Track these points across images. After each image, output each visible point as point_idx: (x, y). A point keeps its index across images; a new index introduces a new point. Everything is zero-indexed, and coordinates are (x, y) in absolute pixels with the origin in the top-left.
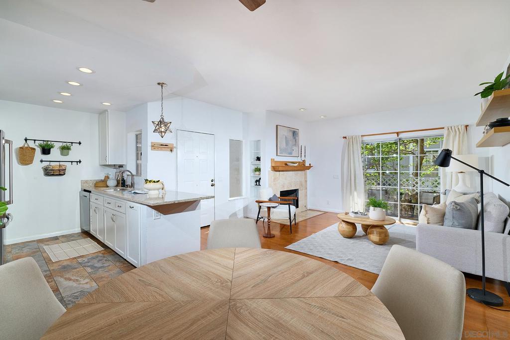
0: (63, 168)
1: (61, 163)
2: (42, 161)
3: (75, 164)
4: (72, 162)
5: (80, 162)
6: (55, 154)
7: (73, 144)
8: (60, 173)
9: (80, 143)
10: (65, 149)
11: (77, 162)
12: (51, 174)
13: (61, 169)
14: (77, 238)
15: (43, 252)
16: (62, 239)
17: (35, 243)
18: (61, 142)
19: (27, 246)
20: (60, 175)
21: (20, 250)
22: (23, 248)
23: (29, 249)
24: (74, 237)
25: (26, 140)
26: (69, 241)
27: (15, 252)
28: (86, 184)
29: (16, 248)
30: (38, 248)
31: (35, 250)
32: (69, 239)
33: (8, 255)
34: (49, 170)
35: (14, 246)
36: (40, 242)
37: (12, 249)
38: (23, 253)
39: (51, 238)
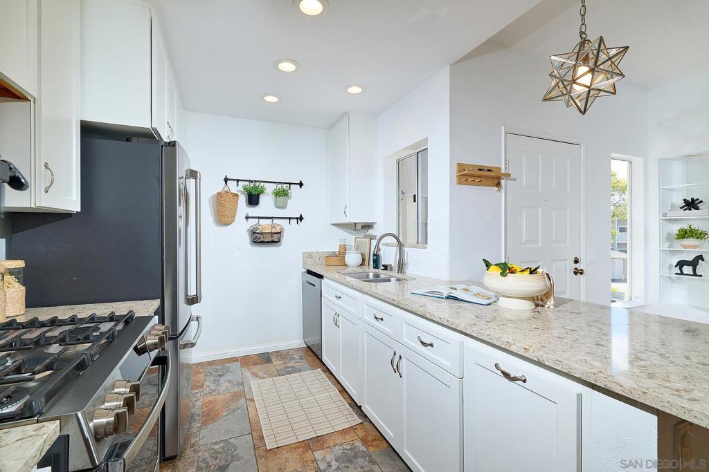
0: (278, 229)
1: (275, 221)
2: (247, 218)
3: (294, 221)
4: (290, 218)
5: (301, 218)
6: (267, 204)
7: (292, 186)
8: (273, 239)
9: (301, 184)
10: (282, 194)
11: (297, 218)
12: (260, 240)
13: (274, 231)
14: (299, 364)
15: (249, 399)
16: (276, 362)
17: (238, 364)
18: (275, 183)
19: (227, 372)
20: (273, 242)
21: (216, 382)
22: (221, 376)
23: (229, 381)
24: (294, 358)
25: (226, 180)
26: (289, 373)
27: (208, 386)
28: (310, 259)
29: (212, 375)
30: (242, 384)
31: (237, 389)
32: (287, 365)
33: (197, 393)
34: (258, 233)
35: (210, 369)
36: (244, 364)
37: (206, 375)
38: (219, 394)
39: (260, 355)
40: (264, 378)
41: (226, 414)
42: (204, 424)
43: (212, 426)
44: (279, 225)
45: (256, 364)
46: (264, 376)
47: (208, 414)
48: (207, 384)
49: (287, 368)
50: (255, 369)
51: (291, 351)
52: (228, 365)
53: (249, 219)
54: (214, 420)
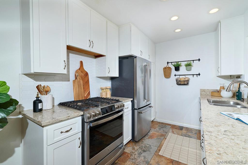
0: (187, 79)
1: (186, 76)
2: (175, 75)
3: (195, 76)
4: (193, 75)
5: (199, 74)
6: (183, 70)
7: (194, 61)
8: (185, 83)
9: (199, 60)
10: (189, 65)
11: (197, 75)
12: (179, 84)
13: (185, 80)
14: (193, 135)
15: (165, 138)
16: (184, 131)
17: (170, 126)
18: (186, 61)
19: (165, 127)
20: (184, 84)
21: (160, 129)
22: (162, 128)
23: (163, 130)
24: (192, 132)
25: (168, 63)
26: (186, 136)
27: (157, 129)
28: (204, 92)
29: (160, 126)
30: (167, 133)
31: (164, 133)
32: (187, 134)
33: (153, 130)
34: (178, 81)
35: (161, 125)
36: (172, 127)
37: (159, 126)
38: (158, 132)
39: (179, 126)
40: (175, 134)
41: (156, 138)
42: (149, 138)
43: (150, 140)
44: (187, 78)
45: (176, 129)
46: (176, 133)
47: (151, 136)
48: (157, 128)
49: (186, 134)
50: (174, 130)
51: (193, 129)
52: (167, 125)
53: (176, 76)
54: (151, 138)
